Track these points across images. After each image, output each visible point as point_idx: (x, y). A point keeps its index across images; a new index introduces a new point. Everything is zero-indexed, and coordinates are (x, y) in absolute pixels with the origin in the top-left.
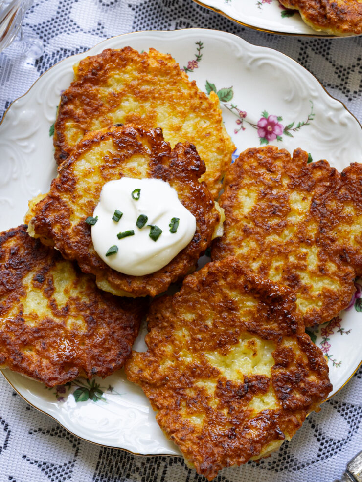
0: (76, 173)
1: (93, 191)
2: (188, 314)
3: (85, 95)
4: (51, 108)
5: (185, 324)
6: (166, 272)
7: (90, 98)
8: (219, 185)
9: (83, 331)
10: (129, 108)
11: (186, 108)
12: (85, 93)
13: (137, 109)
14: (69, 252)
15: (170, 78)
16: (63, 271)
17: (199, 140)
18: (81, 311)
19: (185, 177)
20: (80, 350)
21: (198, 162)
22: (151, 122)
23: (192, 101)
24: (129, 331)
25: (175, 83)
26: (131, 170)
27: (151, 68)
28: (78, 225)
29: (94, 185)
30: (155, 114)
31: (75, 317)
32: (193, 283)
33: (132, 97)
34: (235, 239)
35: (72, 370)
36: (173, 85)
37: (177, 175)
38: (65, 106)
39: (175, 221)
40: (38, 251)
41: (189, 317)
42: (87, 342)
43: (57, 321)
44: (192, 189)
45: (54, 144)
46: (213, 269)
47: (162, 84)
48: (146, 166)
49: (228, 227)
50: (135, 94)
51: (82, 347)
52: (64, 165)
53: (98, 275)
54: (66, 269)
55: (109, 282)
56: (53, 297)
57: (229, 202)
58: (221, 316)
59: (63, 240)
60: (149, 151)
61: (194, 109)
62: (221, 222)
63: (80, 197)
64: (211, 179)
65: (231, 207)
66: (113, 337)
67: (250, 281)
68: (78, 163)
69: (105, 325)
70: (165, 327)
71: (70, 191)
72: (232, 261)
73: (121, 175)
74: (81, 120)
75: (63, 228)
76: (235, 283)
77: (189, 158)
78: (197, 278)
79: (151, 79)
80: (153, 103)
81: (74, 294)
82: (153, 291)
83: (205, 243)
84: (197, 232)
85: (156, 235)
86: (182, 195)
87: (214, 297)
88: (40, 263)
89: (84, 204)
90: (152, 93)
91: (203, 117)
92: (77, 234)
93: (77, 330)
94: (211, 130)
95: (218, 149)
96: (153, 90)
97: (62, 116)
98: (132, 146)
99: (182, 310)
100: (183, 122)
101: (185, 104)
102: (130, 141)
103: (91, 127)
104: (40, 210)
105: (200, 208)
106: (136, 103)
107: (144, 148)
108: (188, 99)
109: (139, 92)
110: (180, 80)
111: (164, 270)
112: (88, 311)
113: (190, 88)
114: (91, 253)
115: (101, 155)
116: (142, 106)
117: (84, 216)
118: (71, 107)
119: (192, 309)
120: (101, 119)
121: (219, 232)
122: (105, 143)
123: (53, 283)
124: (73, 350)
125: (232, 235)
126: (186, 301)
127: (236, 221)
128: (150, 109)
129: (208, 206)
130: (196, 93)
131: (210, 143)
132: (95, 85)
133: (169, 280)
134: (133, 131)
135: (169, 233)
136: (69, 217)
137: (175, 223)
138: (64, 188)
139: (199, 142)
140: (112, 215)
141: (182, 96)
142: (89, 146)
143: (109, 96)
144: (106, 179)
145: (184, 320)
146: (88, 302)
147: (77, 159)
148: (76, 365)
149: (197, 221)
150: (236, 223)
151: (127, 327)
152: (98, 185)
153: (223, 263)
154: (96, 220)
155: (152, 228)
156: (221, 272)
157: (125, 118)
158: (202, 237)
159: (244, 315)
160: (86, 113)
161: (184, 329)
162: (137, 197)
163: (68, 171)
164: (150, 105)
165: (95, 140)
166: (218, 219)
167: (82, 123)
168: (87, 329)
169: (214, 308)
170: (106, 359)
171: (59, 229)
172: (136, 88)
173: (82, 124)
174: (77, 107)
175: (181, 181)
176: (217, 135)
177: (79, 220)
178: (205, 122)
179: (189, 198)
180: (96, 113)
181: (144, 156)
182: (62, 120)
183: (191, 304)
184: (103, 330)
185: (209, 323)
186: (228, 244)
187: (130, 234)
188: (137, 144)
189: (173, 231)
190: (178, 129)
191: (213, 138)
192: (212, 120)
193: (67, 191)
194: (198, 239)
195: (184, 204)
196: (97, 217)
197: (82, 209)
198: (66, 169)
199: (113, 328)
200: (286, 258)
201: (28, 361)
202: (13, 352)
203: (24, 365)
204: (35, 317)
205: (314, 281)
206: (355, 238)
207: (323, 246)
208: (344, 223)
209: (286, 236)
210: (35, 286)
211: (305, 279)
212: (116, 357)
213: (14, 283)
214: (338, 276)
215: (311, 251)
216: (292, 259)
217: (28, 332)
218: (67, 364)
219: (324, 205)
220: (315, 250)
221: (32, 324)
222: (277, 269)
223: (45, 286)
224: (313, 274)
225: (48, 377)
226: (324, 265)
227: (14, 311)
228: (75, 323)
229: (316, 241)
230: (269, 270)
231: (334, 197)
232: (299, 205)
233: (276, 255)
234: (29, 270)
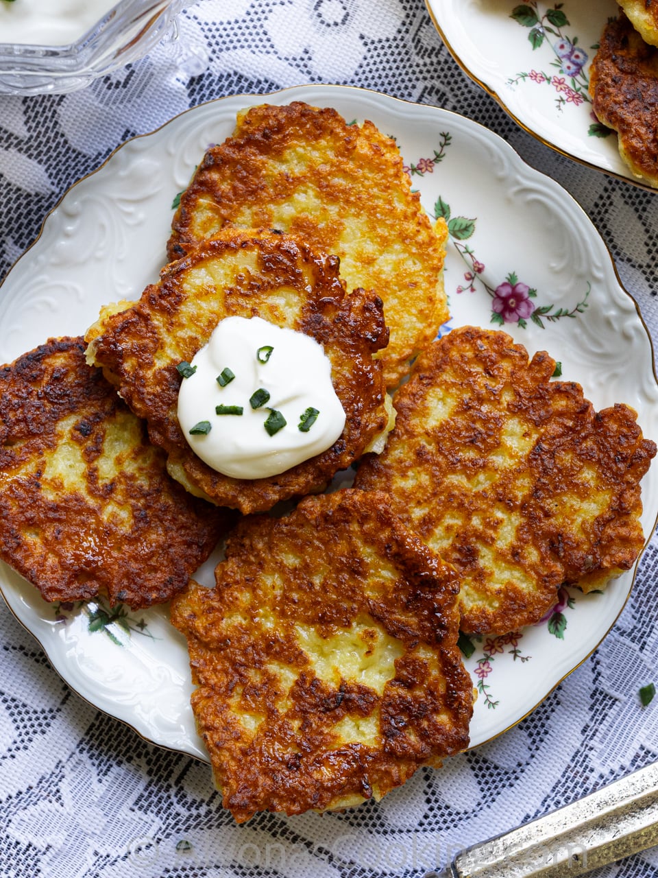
0: (186, 286)
1: (203, 323)
2: (291, 556)
3: (241, 165)
4: (187, 166)
5: (281, 568)
6: (276, 484)
7: (248, 172)
8: (404, 369)
9: (125, 529)
10: (304, 206)
11: (393, 233)
12: (243, 162)
13: (316, 211)
14: (139, 406)
15: (383, 178)
16: (123, 427)
17: (396, 288)
18: (132, 497)
19: (352, 346)
20: (111, 557)
21: (380, 329)
22: (331, 238)
23: (406, 225)
24: (195, 551)
25: (388, 188)
26: (273, 308)
27: (358, 153)
28: (164, 369)
29: (208, 314)
30: (341, 228)
31: (119, 504)
32: (311, 513)
33: (313, 190)
34: (400, 461)
35: (89, 584)
36: (383, 191)
37: (341, 339)
38: (206, 173)
39: (311, 414)
40: (96, 385)
41: (291, 560)
42: (125, 547)
43: (91, 502)
44: (355, 367)
45: (172, 225)
46: (348, 502)
47: (367, 183)
48: (296, 310)
49: (395, 439)
50: (320, 187)
51: (115, 554)
52: (172, 267)
53: (173, 454)
54: (129, 426)
55: (185, 470)
56: (96, 463)
57: (409, 402)
58: (337, 577)
59: (134, 385)
60: (309, 289)
61: (403, 238)
62: (386, 432)
63: (182, 326)
64: (395, 356)
65: (411, 410)
66: (168, 553)
67: (397, 541)
68: (194, 272)
69: (160, 531)
70: (251, 563)
71: (169, 313)
72: (381, 501)
73: (254, 312)
74: (225, 201)
75: (141, 366)
76: (374, 536)
77: (367, 318)
78: (322, 506)
79: (351, 170)
80: (344, 209)
81: (130, 468)
82: (247, 506)
83: (349, 458)
84: (342, 437)
85: (274, 426)
86: (338, 372)
87: (336, 544)
88: (92, 405)
89: (184, 340)
90: (346, 193)
91: (414, 254)
92: (159, 383)
93: (116, 525)
94: (420, 280)
95: (421, 311)
96: (350, 189)
97: (195, 187)
98: (285, 271)
99: (283, 546)
100: (381, 252)
101: (392, 226)
102: (285, 264)
103: (236, 217)
104: (114, 328)
105: (359, 401)
106: (318, 202)
107: (303, 280)
108: (400, 220)
109: (327, 186)
110: (397, 185)
111: (273, 480)
112: (142, 501)
113: (408, 204)
114: (171, 419)
115: (233, 271)
116: (324, 209)
117: (178, 357)
118: (215, 176)
119: (299, 550)
120: (255, 208)
121: (377, 447)
122: (246, 255)
123: (102, 442)
124: (100, 554)
125: (397, 453)
126: (293, 535)
127: (411, 435)
128: (337, 218)
129: (372, 401)
130: (415, 214)
131: (411, 299)
132: (262, 153)
133: (276, 497)
134: (295, 249)
135: (297, 429)
136: (155, 352)
137: (310, 416)
138: (161, 305)
139: (395, 292)
140: (218, 374)
141: (392, 211)
142: (219, 250)
143: (278, 177)
144: (230, 310)
145: (281, 563)
146: (146, 488)
147: (194, 265)
148: (98, 579)
149: (348, 420)
150: (410, 438)
151: (193, 543)
152: (214, 316)
153: (366, 499)
154: (192, 371)
155: (273, 413)
156: (358, 511)
157: (292, 219)
158: (349, 447)
159: (373, 589)
160: (235, 194)
161: (276, 576)
162: (265, 359)
163: (175, 281)
164: (337, 210)
165: (232, 245)
166: (381, 427)
167: (225, 206)
168: (131, 527)
169: (330, 561)
170: (146, 584)
171: (133, 366)
172: (325, 178)
173: (224, 208)
174: (223, 179)
175: (344, 351)
176: (427, 289)
177: (169, 361)
178: (415, 264)
179: (347, 380)
180: (250, 198)
181: (299, 293)
182: (195, 192)
183: (299, 542)
184: (156, 537)
185: (317, 581)
186: (386, 466)
187: (236, 411)
188: (293, 271)
189: (304, 428)
190: (370, 261)
191: (420, 293)
192: (426, 264)
193: (163, 310)
194: (341, 449)
195: (336, 386)
196: (195, 367)
197: (178, 345)
198: (173, 275)
199: (172, 538)
200: (468, 517)
201: (26, 551)
202: (7, 531)
203: (18, 556)
204: (58, 486)
205: (499, 567)
206: (583, 523)
207: (531, 518)
208: (574, 493)
209: (479, 483)
210: (73, 438)
211: (486, 560)
212: (162, 586)
213: (43, 424)
214: (537, 573)
215: (510, 519)
216: (476, 522)
217: (40, 507)
218: (83, 572)
219: (552, 455)
220: (516, 520)
221: (50, 496)
222: (449, 529)
223: (89, 443)
224: (500, 556)
225: (49, 585)
226: (522, 548)
227: (30, 468)
228: (117, 514)
229: (523, 507)
230: (436, 527)
231: (573, 447)
232: (515, 441)
233: (454, 508)
234: (72, 411)
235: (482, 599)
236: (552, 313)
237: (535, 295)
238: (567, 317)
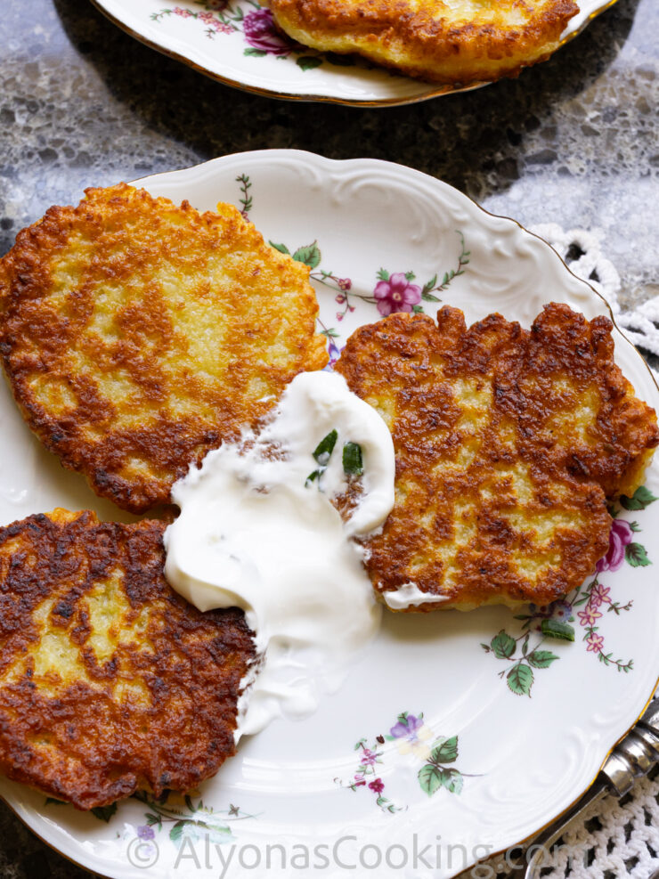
200: (476, 495)
201: (42, 762)
202: (14, 746)
203: (36, 769)
204: (53, 680)
205: (537, 522)
206: (587, 429)
207: (535, 459)
208: (560, 410)
209: (465, 459)
210: (55, 624)
211: (519, 525)
212: (206, 754)
213: (18, 618)
214: (576, 504)
215: (517, 473)
216: (486, 495)
217: (41, 708)
218: (115, 767)
219: (517, 389)
220: (521, 468)
221: (48, 694)
222: (465, 517)
223: (74, 625)
224: (530, 512)
225: (79, 792)
226: (546, 490)
227: (17, 670)
228: (130, 692)
229: (521, 454)
230: (452, 523)
231: (529, 370)
232: (474, 400)
233: (458, 495)
234: (45, 597)
235: (542, 562)
236: (439, 283)
237: (414, 277)
238: (456, 278)
